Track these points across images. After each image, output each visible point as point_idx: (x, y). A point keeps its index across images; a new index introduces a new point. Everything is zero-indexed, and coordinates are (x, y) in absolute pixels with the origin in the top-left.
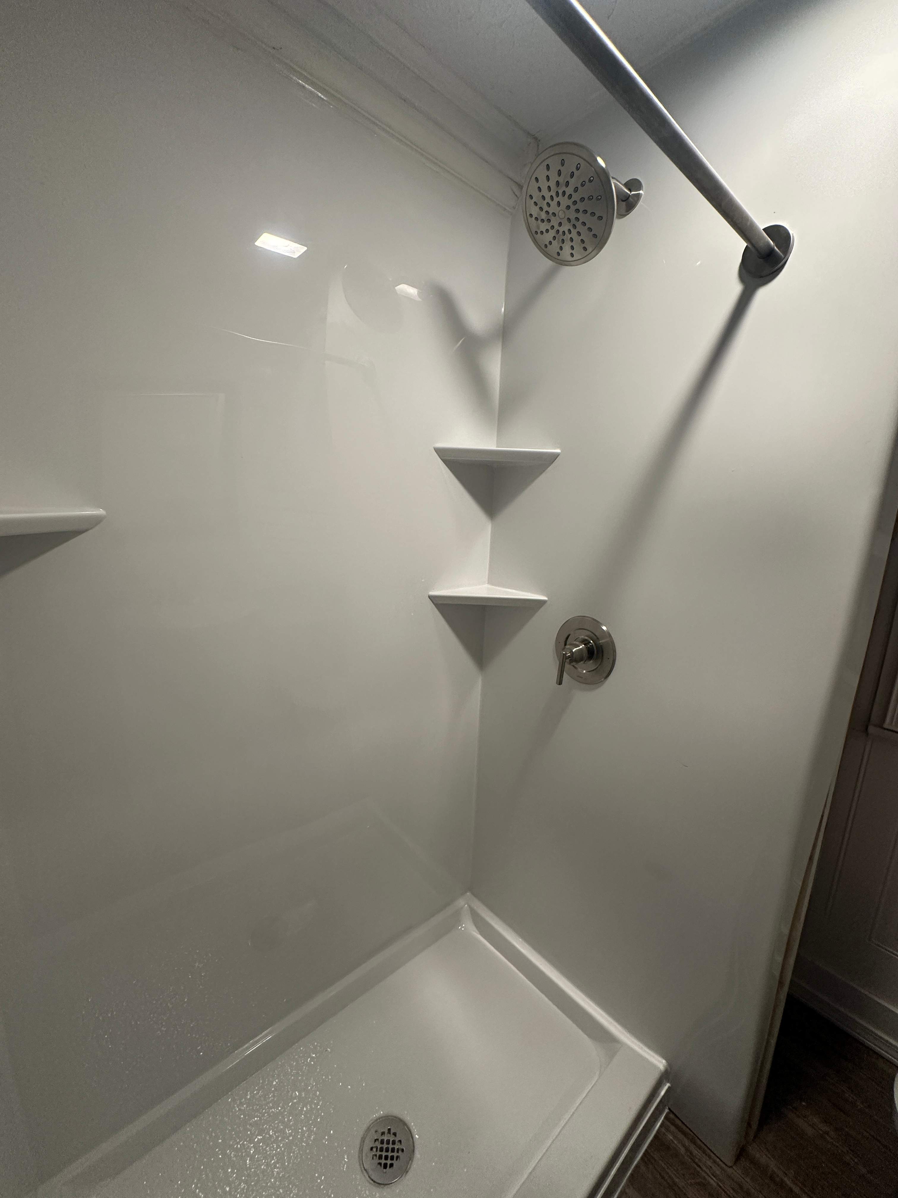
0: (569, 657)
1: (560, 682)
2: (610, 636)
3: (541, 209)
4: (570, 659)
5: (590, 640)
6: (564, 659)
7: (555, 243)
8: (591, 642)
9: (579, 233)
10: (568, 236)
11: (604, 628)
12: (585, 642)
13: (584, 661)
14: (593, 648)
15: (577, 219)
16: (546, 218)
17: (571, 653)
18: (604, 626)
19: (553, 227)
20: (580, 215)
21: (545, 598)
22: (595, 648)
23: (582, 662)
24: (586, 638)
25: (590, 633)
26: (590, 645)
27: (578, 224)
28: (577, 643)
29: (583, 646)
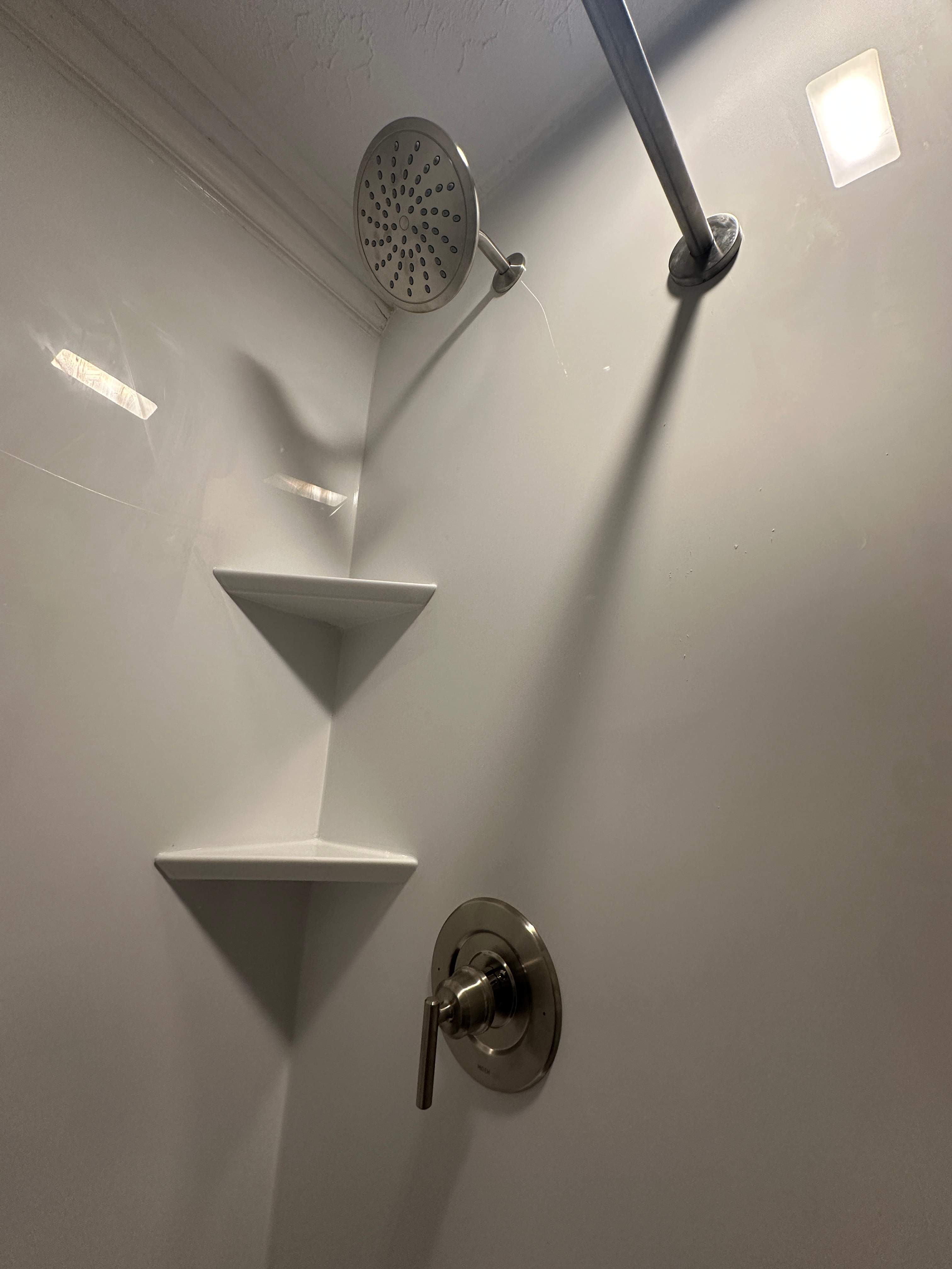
0: (448, 1015)
1: (425, 1101)
2: (543, 948)
3: (377, 225)
4: (450, 1019)
5: (501, 960)
6: (435, 1023)
7: (401, 273)
8: (505, 965)
9: (431, 249)
10: (417, 256)
11: (530, 928)
12: (491, 969)
13: (488, 1021)
14: (509, 981)
15: (426, 225)
16: (384, 236)
17: (455, 1002)
18: (530, 925)
19: (395, 248)
20: (430, 218)
21: (409, 860)
22: (513, 982)
23: (483, 1026)
24: (495, 955)
25: (503, 942)
26: (502, 975)
27: (429, 234)
28: (472, 972)
29: (484, 978)
